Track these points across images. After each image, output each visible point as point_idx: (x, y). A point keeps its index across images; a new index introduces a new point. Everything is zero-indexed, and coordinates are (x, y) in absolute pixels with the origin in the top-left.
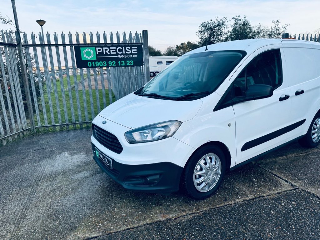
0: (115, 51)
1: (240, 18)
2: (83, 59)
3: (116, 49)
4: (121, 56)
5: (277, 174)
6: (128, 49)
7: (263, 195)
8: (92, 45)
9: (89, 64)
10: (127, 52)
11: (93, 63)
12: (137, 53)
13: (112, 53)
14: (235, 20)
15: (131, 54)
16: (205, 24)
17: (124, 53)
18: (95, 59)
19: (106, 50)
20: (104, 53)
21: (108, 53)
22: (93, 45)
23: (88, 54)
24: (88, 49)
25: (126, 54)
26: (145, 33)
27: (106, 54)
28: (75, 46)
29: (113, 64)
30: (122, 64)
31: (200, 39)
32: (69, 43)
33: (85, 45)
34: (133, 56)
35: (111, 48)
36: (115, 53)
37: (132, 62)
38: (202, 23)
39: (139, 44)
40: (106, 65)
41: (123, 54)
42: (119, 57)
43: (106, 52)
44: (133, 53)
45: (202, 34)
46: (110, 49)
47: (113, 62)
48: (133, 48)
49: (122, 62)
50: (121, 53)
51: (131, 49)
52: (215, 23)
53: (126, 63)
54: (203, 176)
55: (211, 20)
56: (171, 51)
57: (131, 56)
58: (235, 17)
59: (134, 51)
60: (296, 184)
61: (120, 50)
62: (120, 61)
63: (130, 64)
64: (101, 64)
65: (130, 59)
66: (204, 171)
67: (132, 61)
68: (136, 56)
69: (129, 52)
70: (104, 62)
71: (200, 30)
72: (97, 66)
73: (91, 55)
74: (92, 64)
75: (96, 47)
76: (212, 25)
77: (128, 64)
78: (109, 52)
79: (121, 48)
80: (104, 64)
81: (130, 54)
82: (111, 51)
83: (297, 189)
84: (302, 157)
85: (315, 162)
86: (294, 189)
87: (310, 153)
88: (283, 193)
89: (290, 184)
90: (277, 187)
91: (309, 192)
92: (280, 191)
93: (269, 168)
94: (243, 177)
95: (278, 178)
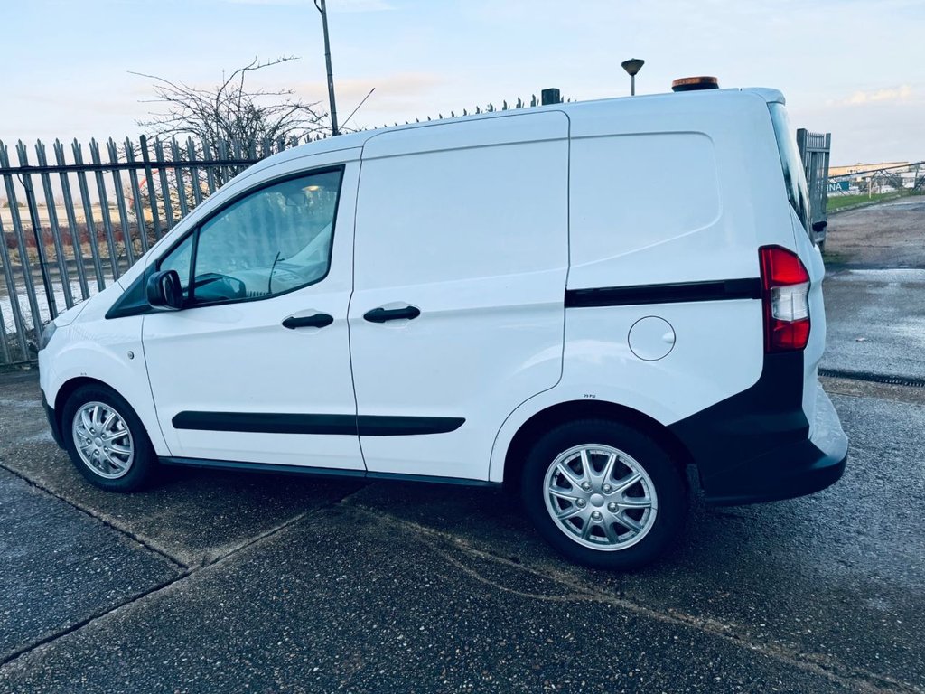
83: (187, 568)
84: (443, 553)
85: (414, 579)
86: (181, 566)
87: (518, 565)
88: (156, 555)
89: (213, 559)
90: (191, 544)
91: (170, 583)
92: (165, 551)
93: (306, 522)
94: (232, 505)
95: (246, 541)
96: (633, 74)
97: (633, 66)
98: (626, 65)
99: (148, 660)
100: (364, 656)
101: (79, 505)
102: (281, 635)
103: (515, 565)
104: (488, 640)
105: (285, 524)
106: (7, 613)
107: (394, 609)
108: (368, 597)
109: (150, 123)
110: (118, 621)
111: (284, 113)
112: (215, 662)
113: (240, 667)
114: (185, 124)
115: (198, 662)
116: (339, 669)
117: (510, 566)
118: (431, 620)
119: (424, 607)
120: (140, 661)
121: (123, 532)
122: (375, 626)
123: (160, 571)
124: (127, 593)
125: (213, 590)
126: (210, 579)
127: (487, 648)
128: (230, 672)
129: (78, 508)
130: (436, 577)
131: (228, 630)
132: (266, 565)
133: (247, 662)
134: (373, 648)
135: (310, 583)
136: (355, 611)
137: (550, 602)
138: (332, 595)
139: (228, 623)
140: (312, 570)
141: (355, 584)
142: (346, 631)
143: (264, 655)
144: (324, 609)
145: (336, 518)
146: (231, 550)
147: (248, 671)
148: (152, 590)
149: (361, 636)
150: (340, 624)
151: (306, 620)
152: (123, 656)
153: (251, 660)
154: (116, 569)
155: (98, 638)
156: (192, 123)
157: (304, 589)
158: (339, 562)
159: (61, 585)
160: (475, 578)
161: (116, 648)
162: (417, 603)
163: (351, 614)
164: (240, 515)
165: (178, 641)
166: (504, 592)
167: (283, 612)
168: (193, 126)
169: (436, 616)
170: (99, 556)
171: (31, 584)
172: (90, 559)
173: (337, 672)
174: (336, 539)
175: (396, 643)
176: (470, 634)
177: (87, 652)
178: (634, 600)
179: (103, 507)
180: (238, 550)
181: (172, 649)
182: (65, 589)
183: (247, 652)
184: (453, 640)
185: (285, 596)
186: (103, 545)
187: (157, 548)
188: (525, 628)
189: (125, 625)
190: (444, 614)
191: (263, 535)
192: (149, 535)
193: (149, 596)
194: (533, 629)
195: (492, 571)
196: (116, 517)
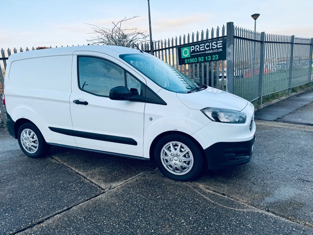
0: (203, 47)
3: (204, 46)
6: (214, 44)
8: (189, 45)
9: (186, 61)
10: (213, 47)
11: (188, 60)
12: (222, 46)
13: (201, 50)
15: (217, 48)
17: (211, 48)
18: (190, 56)
19: (197, 47)
20: (196, 51)
21: (199, 50)
24: (185, 49)
28: (179, 47)
29: (201, 59)
30: (209, 59)
32: (175, 45)
33: (184, 45)
34: (218, 50)
35: (201, 45)
36: (204, 49)
39: (224, 38)
40: (197, 61)
41: (209, 50)
42: (207, 53)
43: (197, 50)
44: (218, 47)
46: (200, 47)
48: (218, 42)
49: (208, 57)
50: (209, 48)
51: (217, 44)
53: (212, 58)
57: (216, 51)
61: (208, 46)
62: (207, 57)
63: (215, 58)
64: (193, 61)
65: (215, 54)
67: (217, 56)
68: (221, 50)
69: (215, 46)
72: (190, 62)
73: (187, 53)
74: (188, 61)
75: (191, 46)
77: (213, 59)
78: (199, 49)
79: (208, 44)
80: (195, 60)
81: (215, 49)
82: (201, 48)
83: (104, 190)
84: (195, 190)
85: (185, 199)
86: (102, 189)
87: (225, 197)
88: (94, 185)
89: (113, 187)
90: (105, 181)
91: (99, 195)
92: (97, 183)
93: (145, 175)
94: (118, 168)
95: (124, 181)
96: (255, 19)
97: (255, 16)
98: (253, 16)
99: (93, 223)
100: (170, 227)
101: (68, 166)
102: (139, 217)
103: (224, 196)
104: (217, 225)
105: (137, 176)
106: (46, 202)
107: (179, 210)
108: (169, 204)
109: (91, 40)
110: (82, 208)
111: (134, 36)
112: (116, 225)
113: (126, 228)
114: (102, 40)
115: (110, 225)
116: (161, 232)
117: (222, 197)
118: (194, 215)
119: (191, 210)
120: (91, 223)
121: (83, 176)
122: (173, 216)
123: (95, 191)
124: (85, 198)
125: (113, 198)
126: (112, 194)
127: (217, 228)
128: (122, 230)
129: (68, 167)
130: (193, 199)
131: (120, 214)
132: (131, 190)
133: (128, 226)
134: (173, 224)
135: (147, 198)
136: (165, 210)
137: (240, 211)
138: (156, 203)
139: (120, 211)
140: (148, 193)
141: (164, 200)
142: (162, 217)
143: (133, 224)
144: (153, 208)
145: (155, 175)
146: (119, 184)
147: (128, 229)
148: (93, 197)
149: (168, 220)
150: (160, 214)
151: (148, 212)
152: (84, 221)
153: (129, 225)
154: (81, 189)
155: (76, 213)
156: (104, 40)
157: (146, 200)
158: (157, 191)
159: (63, 194)
160: (209, 201)
161: (82, 217)
162: (188, 208)
163: (163, 211)
164: (122, 172)
165: (103, 216)
166: (221, 206)
167: (139, 208)
168: (104, 41)
169: (196, 214)
170: (75, 184)
171: (53, 193)
172: (72, 185)
173: (161, 233)
174: (155, 182)
175: (181, 223)
176: (210, 222)
177: (72, 218)
178: (273, 213)
179: (76, 167)
180: (122, 184)
181: (101, 219)
182: (64, 195)
183: (127, 223)
184: (203, 223)
185: (139, 202)
186: (76, 180)
187: (94, 182)
188: (231, 220)
189: (85, 210)
190: (199, 213)
191: (130, 179)
192: (91, 177)
193: (92, 199)
194: (234, 222)
195: (215, 198)
196: (80, 171)
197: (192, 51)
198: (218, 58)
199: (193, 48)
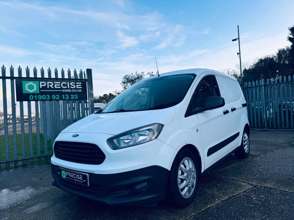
0: (59, 85)
1: (153, 74)
2: (24, 92)
3: (60, 84)
4: (65, 90)
5: (234, 178)
6: (73, 84)
7: (234, 195)
8: (35, 79)
9: (31, 97)
10: (71, 87)
11: (36, 96)
12: (81, 88)
13: (56, 87)
14: (150, 75)
15: (76, 88)
16: (127, 77)
17: (68, 87)
18: (38, 92)
19: (51, 84)
20: (48, 87)
21: (52, 87)
22: (37, 79)
23: (31, 87)
24: (31, 83)
25: (70, 88)
26: (89, 71)
27: (50, 88)
28: (17, 79)
29: (56, 97)
30: (66, 98)
31: (124, 89)
32: (9, 76)
33: (28, 79)
34: (77, 91)
36: (60, 87)
37: (76, 96)
38: (125, 76)
39: (84, 81)
40: (49, 98)
41: (67, 89)
42: (63, 91)
43: (49, 86)
44: (77, 87)
45: (125, 84)
46: (54, 84)
47: (57, 96)
48: (77, 83)
49: (66, 96)
50: (66, 87)
51: (75, 85)
52: (135, 76)
53: (70, 97)
54: (185, 179)
55: (132, 74)
56: (95, 99)
58: (150, 73)
59: (78, 86)
60: (253, 183)
61: (64, 85)
62: (64, 95)
63: (74, 97)
64: (44, 98)
65: (74, 93)
66: (185, 174)
68: (80, 91)
69: (73, 87)
70: (47, 96)
71: (123, 82)
72: (39, 99)
73: (34, 89)
74: (34, 98)
75: (40, 81)
76: (133, 78)
77: (72, 98)
78: (54, 86)
79: (66, 83)
80: (47, 97)
81: (74, 89)
82: (55, 85)
83: (257, 186)
88: (249, 190)
89: (248, 184)
90: (240, 187)
187: (243, 191)
197: (42, 87)
198: (77, 98)
199: (43, 84)
